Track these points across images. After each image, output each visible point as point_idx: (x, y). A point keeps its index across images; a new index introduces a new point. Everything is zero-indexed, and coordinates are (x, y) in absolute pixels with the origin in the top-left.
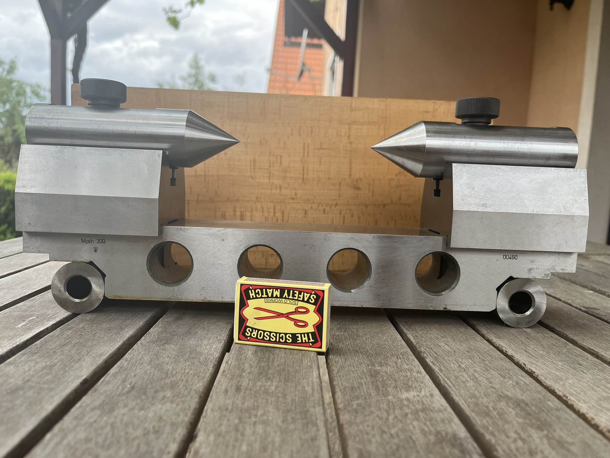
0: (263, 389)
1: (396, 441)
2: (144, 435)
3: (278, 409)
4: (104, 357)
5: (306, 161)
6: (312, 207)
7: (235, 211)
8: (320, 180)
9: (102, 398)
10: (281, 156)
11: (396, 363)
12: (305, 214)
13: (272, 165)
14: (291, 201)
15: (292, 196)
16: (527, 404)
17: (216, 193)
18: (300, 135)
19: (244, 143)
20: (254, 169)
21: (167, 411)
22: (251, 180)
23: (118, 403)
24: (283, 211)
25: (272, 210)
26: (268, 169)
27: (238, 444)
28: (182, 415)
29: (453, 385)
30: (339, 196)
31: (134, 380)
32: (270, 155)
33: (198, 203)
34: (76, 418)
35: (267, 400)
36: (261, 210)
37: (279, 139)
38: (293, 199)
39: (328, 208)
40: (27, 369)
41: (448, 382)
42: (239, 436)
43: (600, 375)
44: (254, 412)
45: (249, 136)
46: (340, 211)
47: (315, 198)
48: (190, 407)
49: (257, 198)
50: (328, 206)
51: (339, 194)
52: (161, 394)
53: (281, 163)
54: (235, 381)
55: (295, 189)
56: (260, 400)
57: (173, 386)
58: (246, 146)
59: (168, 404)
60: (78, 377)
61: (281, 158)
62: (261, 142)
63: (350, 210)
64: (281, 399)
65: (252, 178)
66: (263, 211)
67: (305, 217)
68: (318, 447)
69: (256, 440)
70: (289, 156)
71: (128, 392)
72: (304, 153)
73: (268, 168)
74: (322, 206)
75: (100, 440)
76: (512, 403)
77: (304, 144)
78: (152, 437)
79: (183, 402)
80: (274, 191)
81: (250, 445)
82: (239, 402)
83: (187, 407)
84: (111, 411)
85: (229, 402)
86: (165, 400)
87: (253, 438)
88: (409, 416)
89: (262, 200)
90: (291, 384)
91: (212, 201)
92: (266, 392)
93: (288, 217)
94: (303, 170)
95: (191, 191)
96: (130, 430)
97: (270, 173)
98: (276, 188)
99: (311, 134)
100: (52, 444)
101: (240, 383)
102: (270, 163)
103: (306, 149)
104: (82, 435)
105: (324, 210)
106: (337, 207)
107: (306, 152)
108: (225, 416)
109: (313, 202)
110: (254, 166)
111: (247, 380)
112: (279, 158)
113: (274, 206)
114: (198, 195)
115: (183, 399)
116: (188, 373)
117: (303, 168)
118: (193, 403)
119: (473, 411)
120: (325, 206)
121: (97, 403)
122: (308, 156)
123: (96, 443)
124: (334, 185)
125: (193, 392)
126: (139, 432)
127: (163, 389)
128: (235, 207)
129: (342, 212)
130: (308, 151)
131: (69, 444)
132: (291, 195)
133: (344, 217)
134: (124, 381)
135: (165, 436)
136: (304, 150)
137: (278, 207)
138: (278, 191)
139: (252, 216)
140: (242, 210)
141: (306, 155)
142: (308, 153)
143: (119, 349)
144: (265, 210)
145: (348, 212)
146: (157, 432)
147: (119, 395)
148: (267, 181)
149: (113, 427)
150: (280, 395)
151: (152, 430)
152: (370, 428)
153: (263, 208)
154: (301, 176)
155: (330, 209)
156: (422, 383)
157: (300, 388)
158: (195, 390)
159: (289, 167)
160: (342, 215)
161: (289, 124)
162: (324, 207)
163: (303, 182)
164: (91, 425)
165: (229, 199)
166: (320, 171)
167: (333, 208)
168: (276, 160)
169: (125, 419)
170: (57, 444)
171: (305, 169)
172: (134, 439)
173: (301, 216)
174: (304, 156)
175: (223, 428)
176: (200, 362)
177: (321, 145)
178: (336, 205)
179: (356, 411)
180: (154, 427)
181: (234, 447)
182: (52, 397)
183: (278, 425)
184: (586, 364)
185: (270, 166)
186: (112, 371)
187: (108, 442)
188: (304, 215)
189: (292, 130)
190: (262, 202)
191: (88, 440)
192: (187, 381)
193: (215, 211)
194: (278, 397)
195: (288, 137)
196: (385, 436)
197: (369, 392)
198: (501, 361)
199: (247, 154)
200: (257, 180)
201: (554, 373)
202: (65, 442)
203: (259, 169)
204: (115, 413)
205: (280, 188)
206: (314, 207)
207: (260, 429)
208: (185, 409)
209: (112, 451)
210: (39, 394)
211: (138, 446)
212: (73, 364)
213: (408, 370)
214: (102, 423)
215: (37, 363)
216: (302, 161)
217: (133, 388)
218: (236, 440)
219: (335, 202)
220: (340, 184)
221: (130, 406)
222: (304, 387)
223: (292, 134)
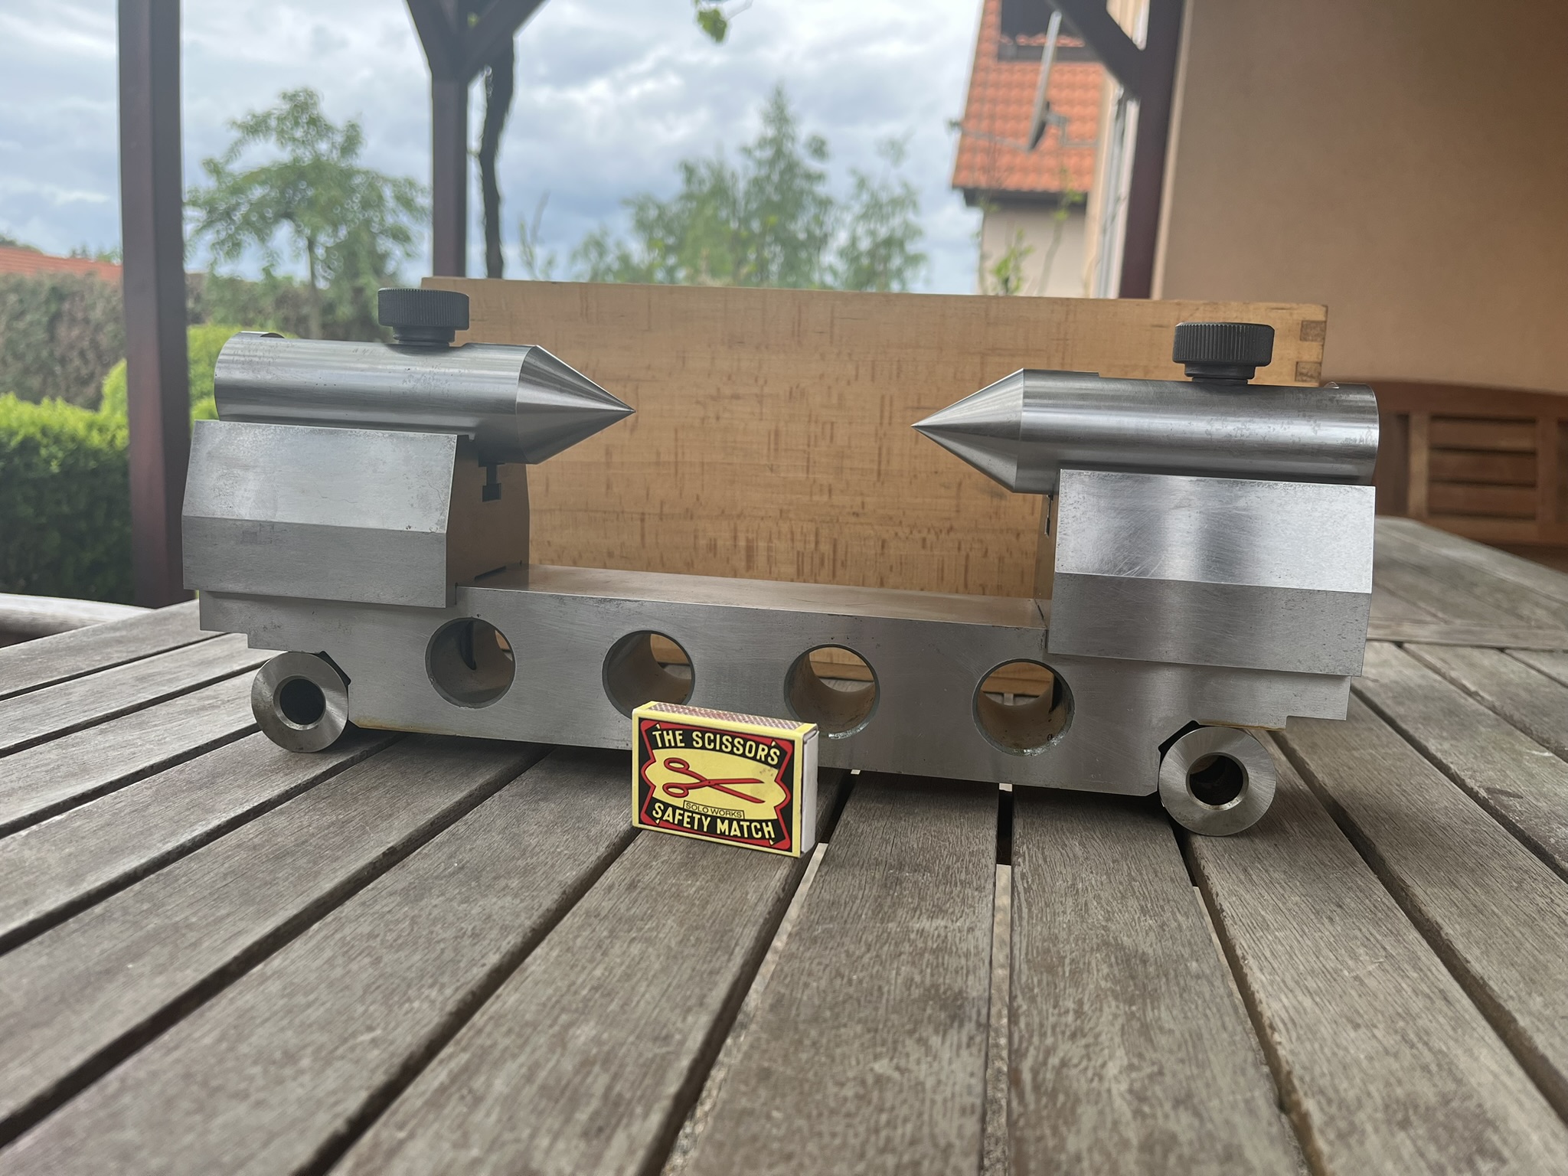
0: (673, 889)
1: (851, 990)
2: (456, 938)
3: (681, 924)
4: (431, 816)
5: (885, 435)
6: (896, 534)
7: (735, 538)
8: (915, 476)
9: (410, 878)
10: (832, 424)
11: (948, 868)
12: (883, 547)
13: (812, 443)
14: (853, 519)
15: (855, 509)
16: (1144, 962)
17: (698, 499)
18: (873, 379)
19: (757, 395)
20: (776, 450)
21: (502, 908)
22: (768, 474)
23: (431, 888)
24: (835, 540)
25: (812, 538)
26: (805, 451)
27: (590, 966)
28: (523, 915)
29: (1030, 917)
30: (958, 511)
31: (467, 857)
32: (809, 422)
33: (661, 519)
34: (363, 904)
35: (673, 906)
36: (789, 536)
37: (829, 388)
38: (856, 514)
39: (931, 537)
40: (305, 823)
41: (1025, 910)
42: (598, 955)
43: (1364, 930)
44: (639, 924)
45: (766, 382)
46: (960, 544)
47: (904, 513)
48: (540, 906)
49: (781, 511)
50: (932, 531)
51: (958, 506)
52: (502, 883)
53: (832, 438)
54: (634, 873)
55: (862, 494)
56: (660, 907)
57: (526, 871)
58: (760, 402)
59: (509, 898)
60: (381, 843)
61: (832, 429)
62: (791, 393)
63: (981, 541)
64: (696, 909)
65: (772, 470)
66: (792, 540)
67: (882, 554)
68: (715, 984)
69: (621, 964)
70: (850, 423)
71: (453, 874)
72: (882, 417)
73: (806, 447)
74: (920, 532)
75: (390, 937)
76: (1116, 958)
77: (883, 397)
78: (467, 941)
79: (533, 898)
80: (816, 498)
81: (610, 970)
82: (623, 907)
83: (536, 907)
84: (419, 898)
85: (607, 905)
86: (507, 890)
87: (618, 960)
88: (903, 957)
89: (792, 515)
90: (727, 886)
91: (689, 515)
92: (677, 896)
93: (846, 552)
94: (880, 455)
95: (648, 495)
96: (438, 928)
97: (808, 459)
98: (821, 490)
99: (898, 376)
100: (319, 937)
101: (640, 877)
102: (809, 437)
103: (887, 408)
104: (366, 929)
105: (924, 540)
106: (952, 534)
107: (886, 414)
108: (590, 925)
109: (901, 522)
110: (776, 444)
111: (653, 873)
112: (828, 426)
113: (817, 529)
114: (662, 504)
115: (535, 893)
116: (560, 853)
117: (880, 449)
118: (549, 900)
119: (1028, 961)
120: (926, 530)
121: (399, 886)
122: (890, 424)
123: (383, 942)
124: (947, 487)
125: (555, 884)
126: (450, 933)
127: (508, 874)
128: (735, 530)
129: (963, 546)
130: (891, 412)
131: (344, 938)
132: (852, 507)
133: (967, 557)
134: (451, 856)
135: (486, 943)
136: (882, 412)
137: (824, 532)
138: (825, 498)
139: (769, 549)
140: (750, 536)
141: (886, 421)
142: (891, 418)
143: (459, 803)
144: (798, 537)
145: (976, 546)
146: (475, 935)
147: (436, 878)
148: (802, 475)
149: (414, 921)
150: (697, 903)
151: (469, 933)
152: (822, 967)
153: (792, 533)
154: (876, 467)
155: (938, 538)
156: (971, 906)
157: (738, 894)
158: (560, 883)
159: (850, 447)
160: (963, 553)
161: (850, 355)
162: (924, 534)
163: (878, 480)
164: (383, 916)
165: (723, 512)
166: (916, 457)
167: (943, 536)
168: (823, 433)
169: (435, 912)
170: (326, 938)
171: (884, 451)
172: (438, 942)
173: (873, 552)
174: (881, 424)
175: (579, 941)
176: (588, 837)
177: (919, 400)
178: (951, 529)
179: (814, 940)
180: (474, 929)
181: (584, 968)
182: (335, 871)
183: (669, 948)
184: (1353, 905)
185: (809, 446)
186: (438, 839)
187: (400, 941)
188: (879, 551)
189: (857, 369)
190: (791, 520)
191: (372, 936)
192: (553, 866)
193: (696, 537)
194: (693, 905)
195: (849, 383)
196: (838, 982)
197: (860, 912)
198: (1170, 884)
199: (761, 420)
200: (782, 475)
201: (1262, 916)
202: (338, 936)
203: (786, 450)
204: (423, 903)
205: (830, 491)
206: (900, 534)
207: (635, 950)
208: (533, 908)
209: (402, 954)
210: (315, 863)
211: (443, 951)
212: (379, 822)
213: (961, 884)
214: (400, 915)
215: (325, 815)
216: (876, 434)
217: (462, 868)
218: (591, 960)
219: (947, 525)
220: (960, 484)
221: (447, 896)
222: (747, 894)
223: (857, 377)
